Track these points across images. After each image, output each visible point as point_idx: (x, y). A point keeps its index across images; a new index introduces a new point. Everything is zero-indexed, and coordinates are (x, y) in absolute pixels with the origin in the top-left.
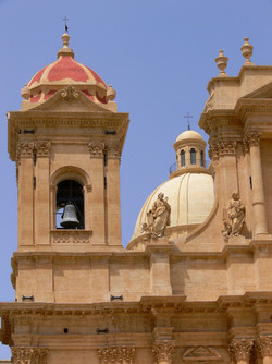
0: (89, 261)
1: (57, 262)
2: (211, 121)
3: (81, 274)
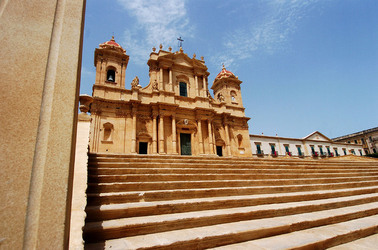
3: (113, 93)
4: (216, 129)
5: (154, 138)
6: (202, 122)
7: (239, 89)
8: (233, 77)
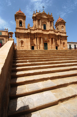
0: (23, 29)
1: (20, 29)
2: (33, 18)
3: (22, 30)
4: (56, 41)
5: (36, 45)
6: (51, 38)
7: (65, 25)
8: (63, 20)
